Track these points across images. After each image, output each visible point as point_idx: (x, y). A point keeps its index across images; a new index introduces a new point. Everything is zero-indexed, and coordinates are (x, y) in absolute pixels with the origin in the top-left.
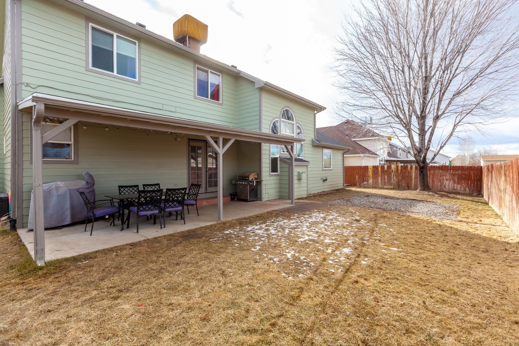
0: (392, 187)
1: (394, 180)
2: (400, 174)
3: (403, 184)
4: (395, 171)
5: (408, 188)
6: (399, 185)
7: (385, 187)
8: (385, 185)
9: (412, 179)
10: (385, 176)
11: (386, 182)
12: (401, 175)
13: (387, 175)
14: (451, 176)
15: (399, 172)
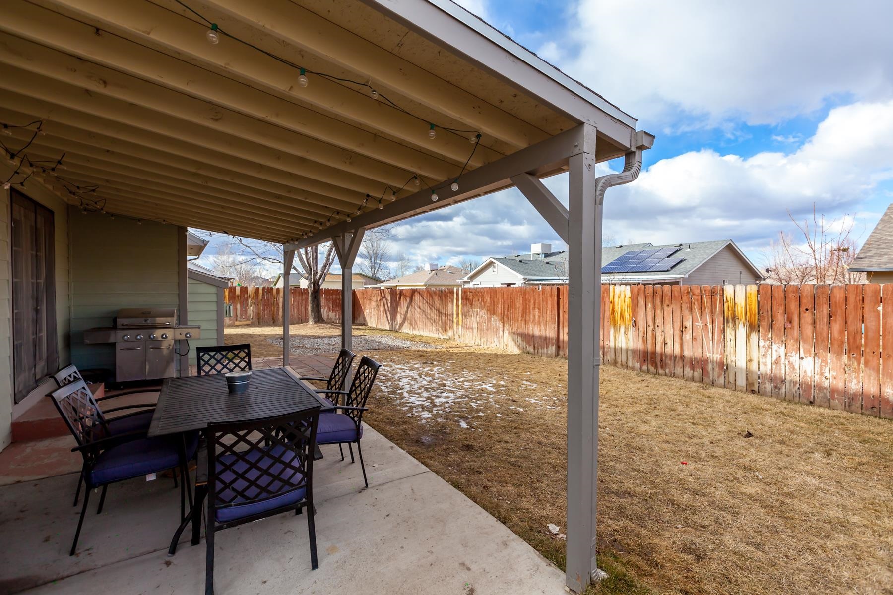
0: (249, 322)
1: (251, 310)
2: (261, 300)
3: (266, 317)
4: (253, 297)
5: (274, 322)
6: (259, 319)
7: (237, 323)
8: (237, 320)
9: (278, 308)
10: (236, 304)
11: (238, 315)
12: (263, 302)
13: (240, 304)
14: (326, 302)
15: (261, 297)
